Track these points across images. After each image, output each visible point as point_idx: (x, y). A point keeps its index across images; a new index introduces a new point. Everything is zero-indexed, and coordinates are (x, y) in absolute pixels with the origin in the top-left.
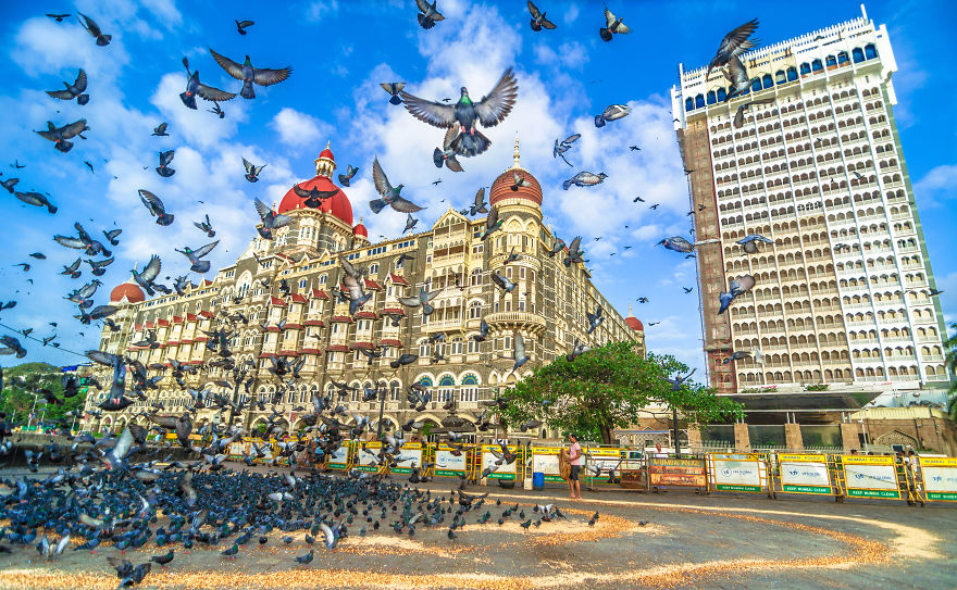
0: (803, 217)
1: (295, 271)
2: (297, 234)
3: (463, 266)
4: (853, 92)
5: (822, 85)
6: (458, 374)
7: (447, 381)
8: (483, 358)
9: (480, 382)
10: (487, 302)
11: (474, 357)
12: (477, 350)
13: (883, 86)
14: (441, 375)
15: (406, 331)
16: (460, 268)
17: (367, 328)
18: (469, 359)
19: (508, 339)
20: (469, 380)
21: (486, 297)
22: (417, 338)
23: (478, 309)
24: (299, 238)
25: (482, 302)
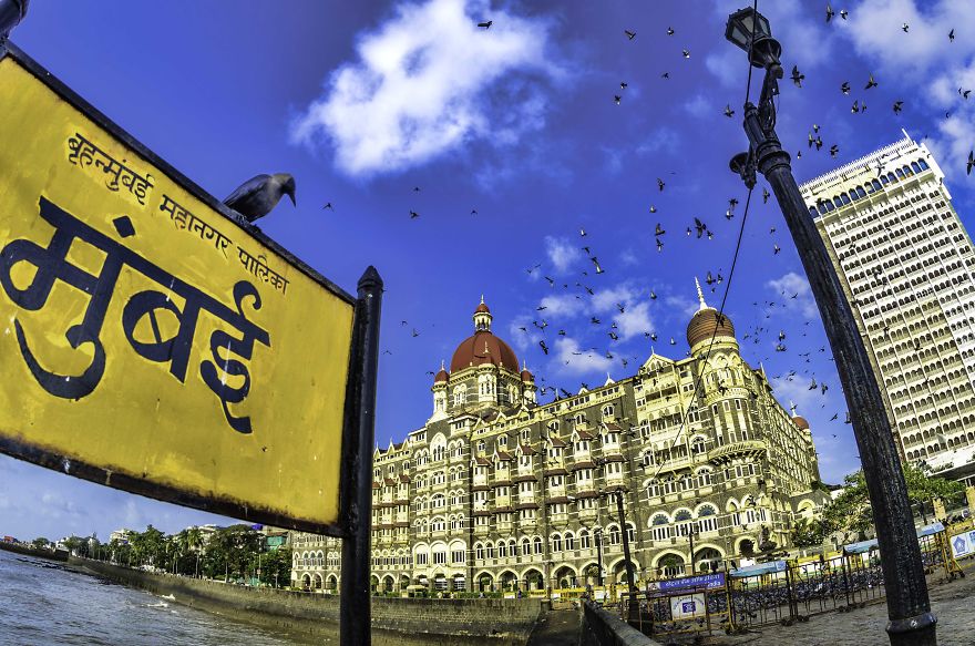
0: (923, 303)
1: (492, 429)
2: (476, 391)
3: (680, 406)
4: (923, 196)
5: (900, 192)
6: (693, 509)
7: (683, 516)
8: (716, 489)
9: (717, 511)
10: (709, 436)
11: (706, 490)
12: (708, 483)
13: (940, 188)
14: (675, 513)
15: (630, 475)
16: (677, 408)
17: (588, 477)
18: (702, 492)
19: (738, 468)
20: (706, 512)
21: (707, 433)
22: (643, 480)
23: (702, 445)
24: (480, 394)
25: (705, 437)
